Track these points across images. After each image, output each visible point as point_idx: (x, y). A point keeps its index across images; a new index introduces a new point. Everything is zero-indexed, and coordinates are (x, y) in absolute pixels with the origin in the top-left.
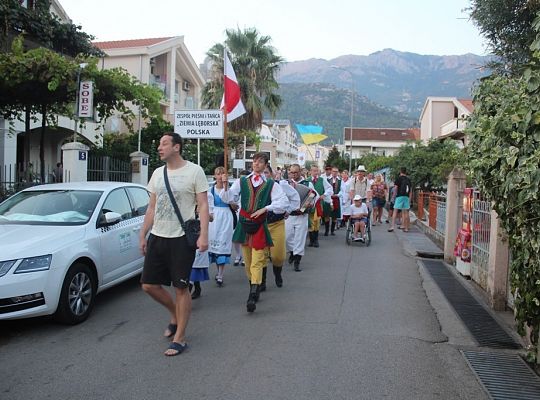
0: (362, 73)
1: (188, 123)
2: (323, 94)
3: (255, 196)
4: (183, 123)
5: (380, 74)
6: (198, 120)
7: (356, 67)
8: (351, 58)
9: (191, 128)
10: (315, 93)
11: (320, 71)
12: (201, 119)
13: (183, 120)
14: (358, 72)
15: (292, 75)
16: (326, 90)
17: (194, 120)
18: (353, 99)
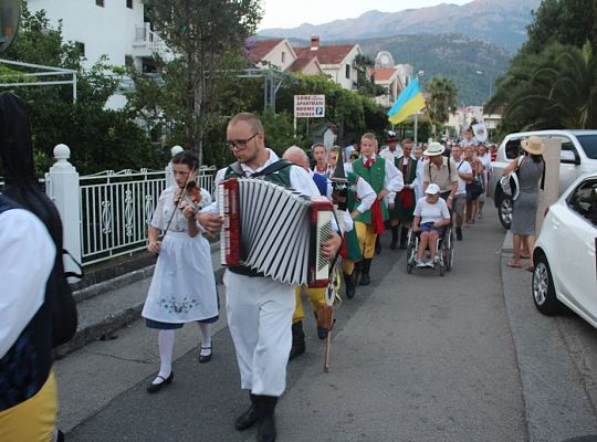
0: (501, 19)
2: (454, 46)
5: (522, 20)
7: (493, 13)
8: (489, 2)
10: (444, 44)
11: (450, 19)
14: (497, 18)
15: (418, 24)
16: (457, 41)
18: (489, 51)
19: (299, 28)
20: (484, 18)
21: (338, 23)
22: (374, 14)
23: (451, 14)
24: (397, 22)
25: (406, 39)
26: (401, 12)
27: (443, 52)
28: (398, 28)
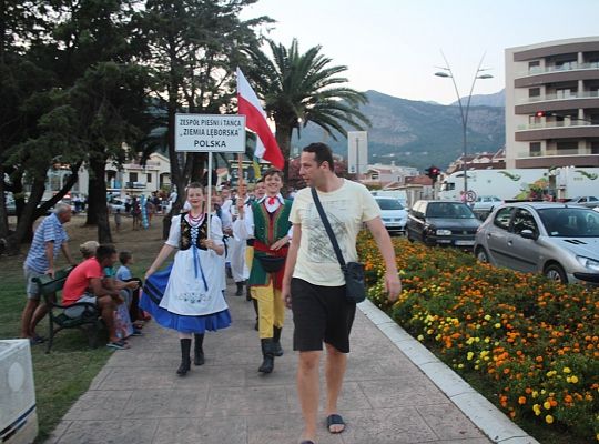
1: (196, 132)
3: (271, 224)
4: (188, 132)
6: (210, 128)
9: (200, 138)
12: (214, 127)
17: (205, 127)
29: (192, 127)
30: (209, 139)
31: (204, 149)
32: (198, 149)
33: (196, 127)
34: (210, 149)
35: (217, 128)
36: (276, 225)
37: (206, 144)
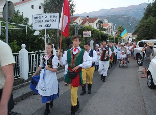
0: (136, 11)
1: (40, 21)
2: (124, 18)
4: (37, 22)
5: (141, 11)
6: (45, 19)
7: (134, 9)
8: (133, 6)
9: (41, 24)
10: (122, 17)
11: (123, 11)
12: (46, 19)
13: (37, 20)
14: (135, 10)
15: (114, 12)
17: (43, 19)
18: (133, 19)
19: (83, 14)
20: (131, 10)
21: (93, 12)
22: (103, 10)
23: (123, 10)
24: (109, 12)
25: (111, 16)
26: (110, 9)
27: (121, 19)
28: (109, 13)
29: (38, 19)
30: (44, 24)
31: (43, 28)
32: (41, 28)
33: (40, 19)
34: (46, 28)
35: (48, 19)
36: (75, 60)
37: (43, 26)
